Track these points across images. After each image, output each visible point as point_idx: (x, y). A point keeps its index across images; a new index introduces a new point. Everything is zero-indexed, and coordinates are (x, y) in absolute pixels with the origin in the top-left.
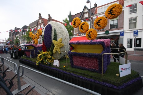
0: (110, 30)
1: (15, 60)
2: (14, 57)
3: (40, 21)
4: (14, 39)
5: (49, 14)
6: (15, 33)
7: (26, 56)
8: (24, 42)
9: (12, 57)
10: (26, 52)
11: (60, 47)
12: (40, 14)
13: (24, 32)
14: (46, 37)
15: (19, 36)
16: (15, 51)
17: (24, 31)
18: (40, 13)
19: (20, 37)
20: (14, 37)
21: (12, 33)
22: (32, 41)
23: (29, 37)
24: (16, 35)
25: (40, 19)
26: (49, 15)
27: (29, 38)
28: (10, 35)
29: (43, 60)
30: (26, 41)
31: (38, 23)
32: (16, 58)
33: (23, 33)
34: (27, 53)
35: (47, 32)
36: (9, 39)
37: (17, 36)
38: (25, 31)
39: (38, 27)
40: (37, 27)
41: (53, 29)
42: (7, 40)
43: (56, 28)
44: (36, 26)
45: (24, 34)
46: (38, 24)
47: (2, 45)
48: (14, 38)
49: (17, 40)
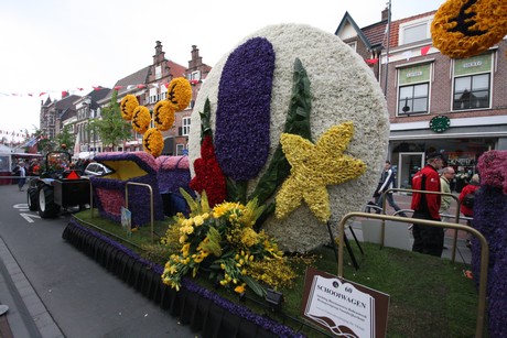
0: (452, 115)
1: (47, 223)
2: (43, 209)
3: (158, 70)
4: (57, 133)
5: (194, 46)
6: (60, 111)
7: (101, 209)
8: (92, 146)
9: (34, 207)
10: (102, 193)
11: (332, 178)
12: (159, 45)
13: (95, 109)
14: (230, 113)
15: (75, 123)
16: (48, 181)
17: (93, 106)
18: (159, 42)
19: (77, 129)
20: (58, 126)
21: (52, 113)
22: (122, 146)
23: (112, 129)
24: (64, 119)
25: (157, 64)
26: (195, 51)
27: (113, 132)
28: (44, 119)
29: (211, 257)
30: (100, 144)
31: (151, 78)
32: (51, 214)
33: (89, 113)
34: (106, 197)
35: (237, 85)
36: (38, 132)
37: (66, 123)
38: (99, 106)
39: (148, 91)
40: (143, 92)
41: (284, 64)
42: (30, 134)
43: (305, 59)
44: (141, 89)
45: (95, 115)
46: (148, 82)
47: (8, 151)
48: (58, 131)
49: (68, 136)
